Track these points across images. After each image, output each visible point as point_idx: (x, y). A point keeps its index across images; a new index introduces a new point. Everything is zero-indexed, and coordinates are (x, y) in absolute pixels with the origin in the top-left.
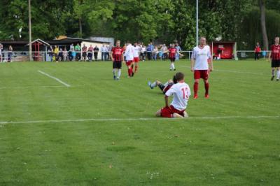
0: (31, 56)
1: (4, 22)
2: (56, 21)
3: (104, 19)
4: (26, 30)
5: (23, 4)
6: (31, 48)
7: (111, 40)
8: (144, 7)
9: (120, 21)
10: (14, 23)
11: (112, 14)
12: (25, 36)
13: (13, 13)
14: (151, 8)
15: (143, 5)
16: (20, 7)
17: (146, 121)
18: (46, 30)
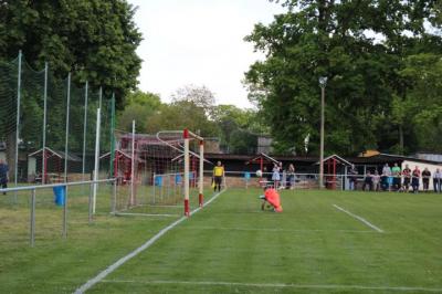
0: (321, 182)
2: (363, 127)
4: (315, 139)
5: (312, 101)
6: (322, 168)
10: (297, 129)
12: (314, 149)
13: (296, 113)
16: (307, 105)
18: (347, 140)
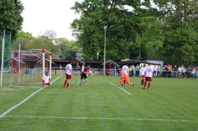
0: (104, 72)
1: (88, 48)
2: (123, 48)
3: (157, 48)
4: (102, 54)
5: (101, 36)
6: (104, 66)
7: (161, 63)
8: (186, 40)
9: (168, 49)
10: (94, 49)
11: (163, 44)
12: (101, 58)
13: (93, 42)
14: (191, 41)
15: (185, 39)
16: (98, 38)
17: (185, 123)
18: (116, 54)
